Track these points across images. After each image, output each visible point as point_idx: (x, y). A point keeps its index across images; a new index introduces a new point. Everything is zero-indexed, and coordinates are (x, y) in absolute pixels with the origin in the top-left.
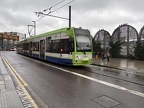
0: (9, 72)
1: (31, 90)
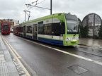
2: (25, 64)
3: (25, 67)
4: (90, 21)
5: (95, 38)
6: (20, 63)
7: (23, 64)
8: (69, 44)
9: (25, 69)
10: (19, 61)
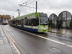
0: (5, 35)
1: (16, 44)
2: (18, 46)
3: (18, 48)
4: (63, 17)
5: (67, 28)
6: (14, 46)
7: (16, 46)
8: (42, 31)
9: (17, 50)
10: (14, 45)
